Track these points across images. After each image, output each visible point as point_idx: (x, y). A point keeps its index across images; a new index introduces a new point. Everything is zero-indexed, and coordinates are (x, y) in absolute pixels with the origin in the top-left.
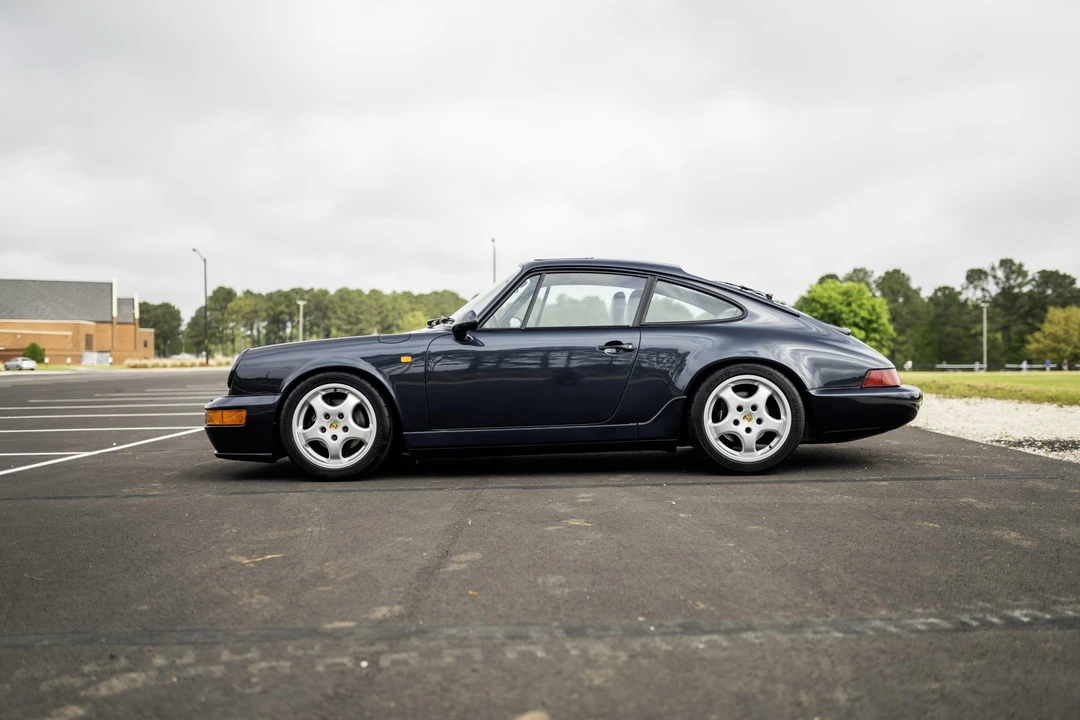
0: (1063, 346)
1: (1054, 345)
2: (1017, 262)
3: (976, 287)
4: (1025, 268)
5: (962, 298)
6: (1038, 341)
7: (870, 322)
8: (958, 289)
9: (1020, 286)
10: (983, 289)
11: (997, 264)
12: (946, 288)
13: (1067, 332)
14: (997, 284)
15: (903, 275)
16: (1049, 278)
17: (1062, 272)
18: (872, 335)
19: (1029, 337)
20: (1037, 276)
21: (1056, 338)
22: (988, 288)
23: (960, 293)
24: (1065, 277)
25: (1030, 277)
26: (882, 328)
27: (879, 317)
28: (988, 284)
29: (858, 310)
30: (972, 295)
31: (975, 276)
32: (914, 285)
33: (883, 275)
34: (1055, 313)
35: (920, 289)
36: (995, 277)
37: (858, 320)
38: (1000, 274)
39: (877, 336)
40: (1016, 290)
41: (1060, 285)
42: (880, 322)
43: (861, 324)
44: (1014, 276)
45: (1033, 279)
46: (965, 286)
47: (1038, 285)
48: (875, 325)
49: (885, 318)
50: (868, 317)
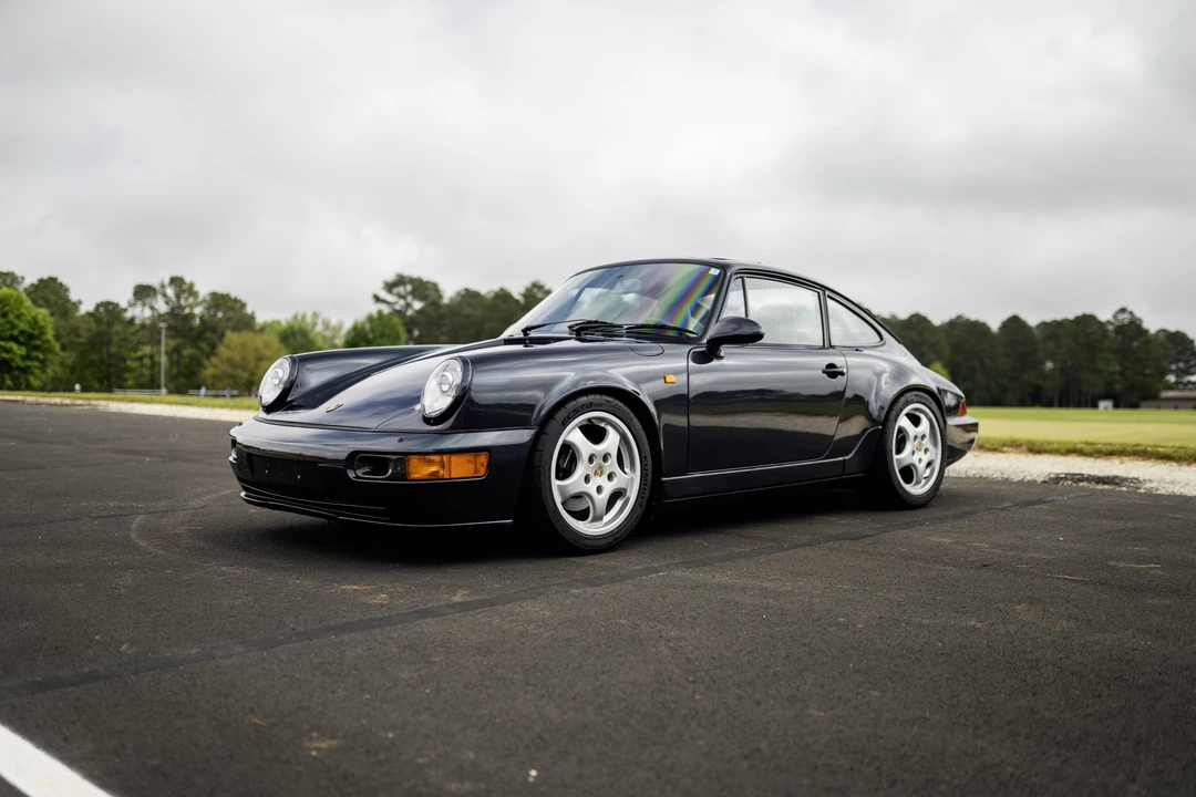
0: (240, 372)
1: (230, 370)
2: (188, 280)
3: (144, 305)
4: (196, 288)
5: (128, 315)
6: (215, 367)
7: (32, 337)
8: (123, 305)
9: (191, 306)
10: (152, 308)
11: (167, 281)
12: (109, 303)
13: (244, 358)
14: (167, 303)
15: (61, 284)
16: (219, 301)
17: (233, 295)
18: (34, 354)
19: (206, 362)
20: (208, 298)
21: (231, 362)
22: (157, 306)
23: (125, 310)
24: (236, 300)
25: (200, 298)
26: (46, 346)
27: (42, 332)
28: (157, 302)
29: (16, 322)
30: (141, 313)
31: (143, 293)
32: (73, 297)
33: (35, 282)
34: (232, 337)
35: (80, 302)
36: (165, 295)
37: (16, 332)
38: (170, 292)
39: (41, 356)
40: (187, 311)
41: (232, 309)
42: (44, 337)
43: (21, 339)
44: (185, 295)
45: (204, 300)
46: (132, 302)
47: (208, 308)
48: (38, 343)
49: (50, 335)
50: (30, 330)
